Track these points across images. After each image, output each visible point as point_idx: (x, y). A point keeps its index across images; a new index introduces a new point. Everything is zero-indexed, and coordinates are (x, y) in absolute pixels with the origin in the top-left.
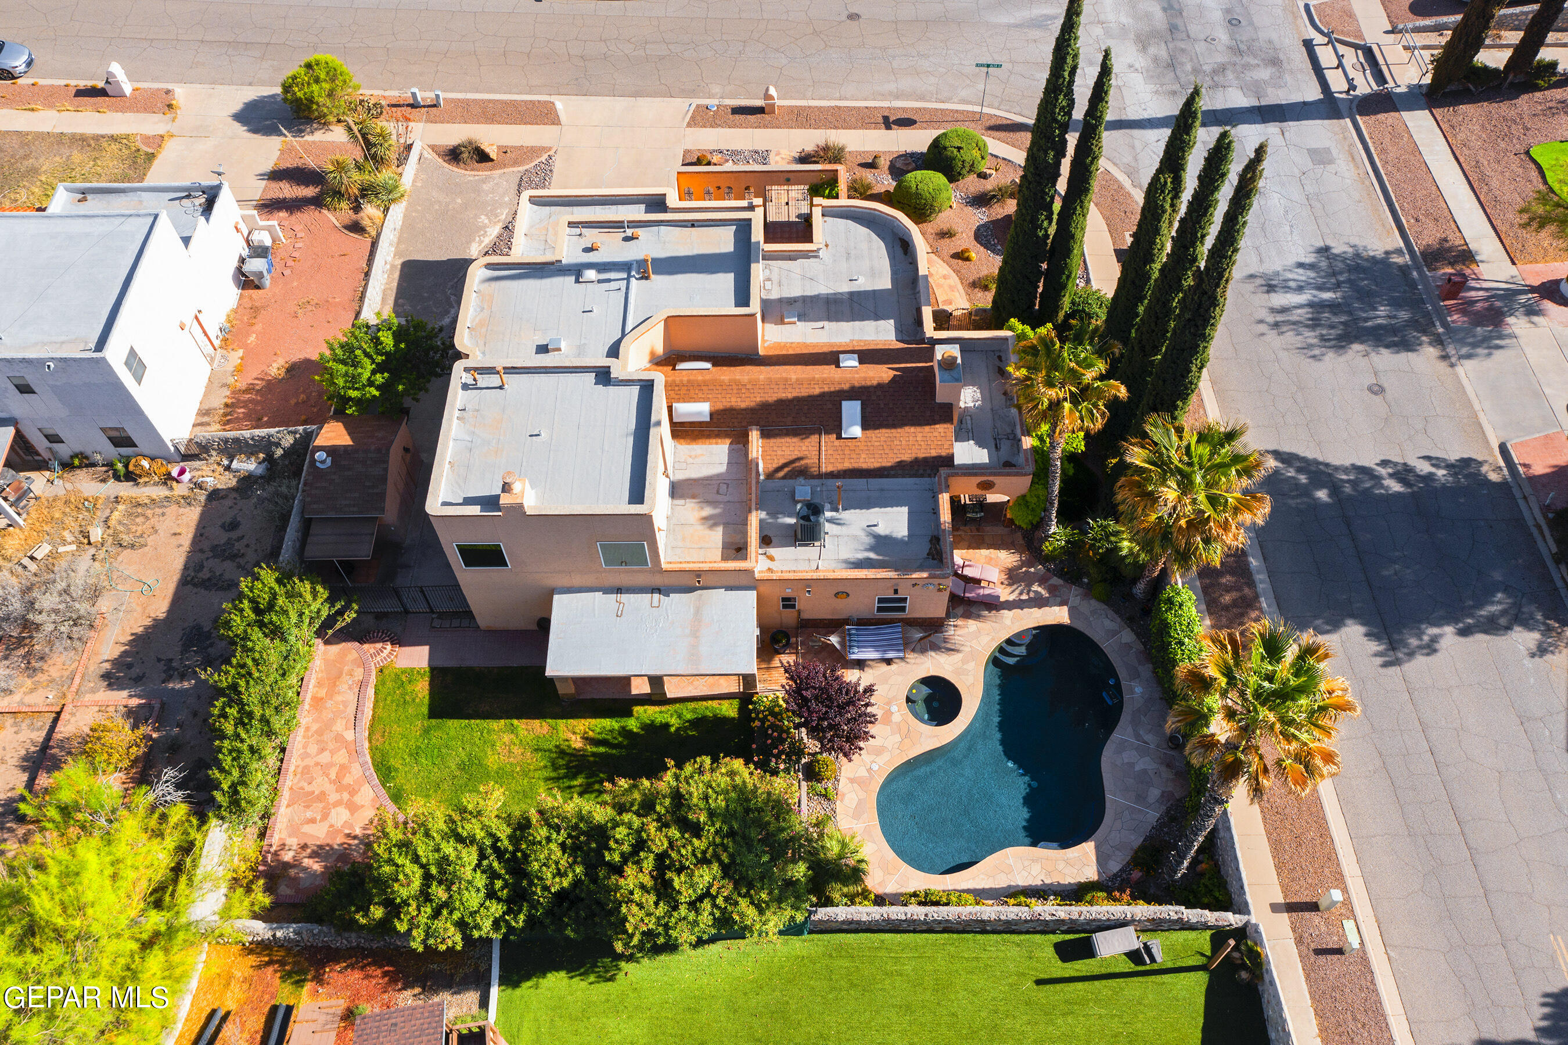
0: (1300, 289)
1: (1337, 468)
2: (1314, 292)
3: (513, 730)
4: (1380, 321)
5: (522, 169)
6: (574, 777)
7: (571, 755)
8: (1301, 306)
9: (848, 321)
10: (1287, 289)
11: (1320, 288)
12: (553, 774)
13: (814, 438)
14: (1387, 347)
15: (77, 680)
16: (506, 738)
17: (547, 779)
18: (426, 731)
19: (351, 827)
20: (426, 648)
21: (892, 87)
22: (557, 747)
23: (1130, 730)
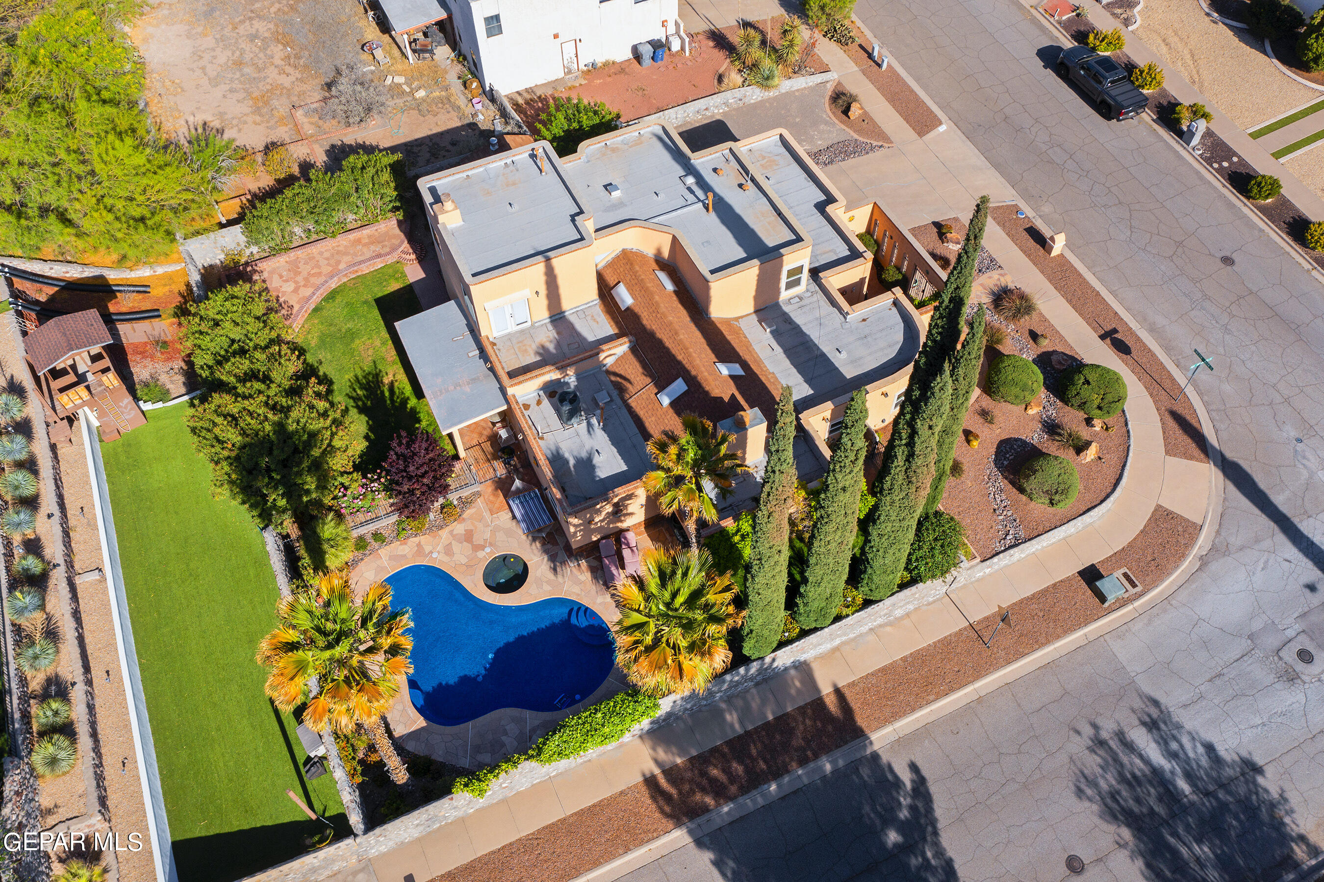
0: (1173, 755)
1: (936, 845)
2: (1178, 770)
3: (384, 343)
4: (1184, 851)
5: (856, 136)
6: (361, 388)
7: (378, 381)
8: (1146, 761)
9: (792, 364)
10: (1163, 742)
11: (1189, 776)
12: (360, 377)
13: (648, 380)
14: (1148, 865)
15: (325, 136)
16: (378, 343)
17: (356, 377)
18: (366, 302)
19: (283, 296)
20: (423, 275)
21: (1160, 321)
22: (380, 371)
23: (537, 722)
